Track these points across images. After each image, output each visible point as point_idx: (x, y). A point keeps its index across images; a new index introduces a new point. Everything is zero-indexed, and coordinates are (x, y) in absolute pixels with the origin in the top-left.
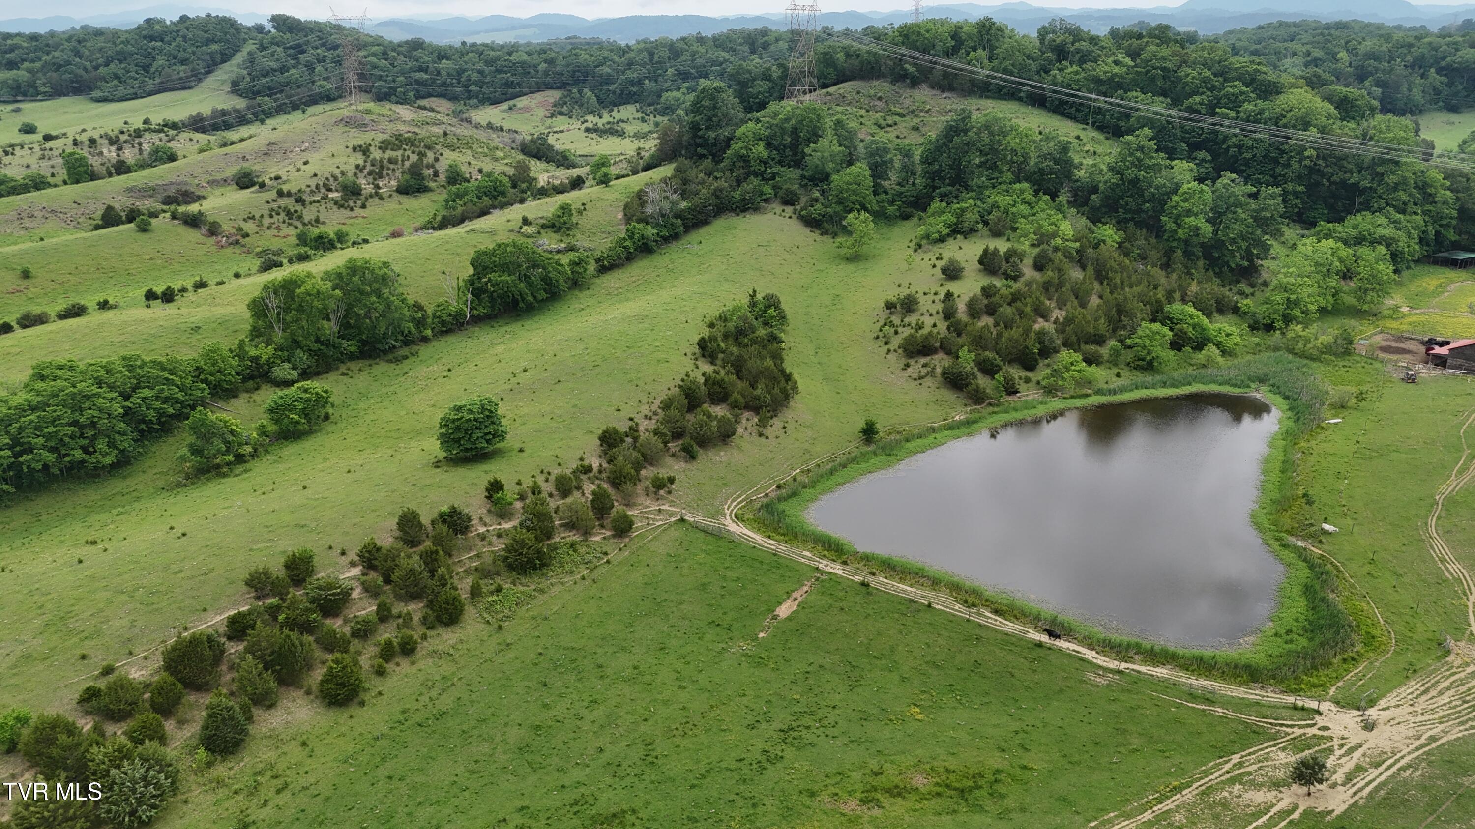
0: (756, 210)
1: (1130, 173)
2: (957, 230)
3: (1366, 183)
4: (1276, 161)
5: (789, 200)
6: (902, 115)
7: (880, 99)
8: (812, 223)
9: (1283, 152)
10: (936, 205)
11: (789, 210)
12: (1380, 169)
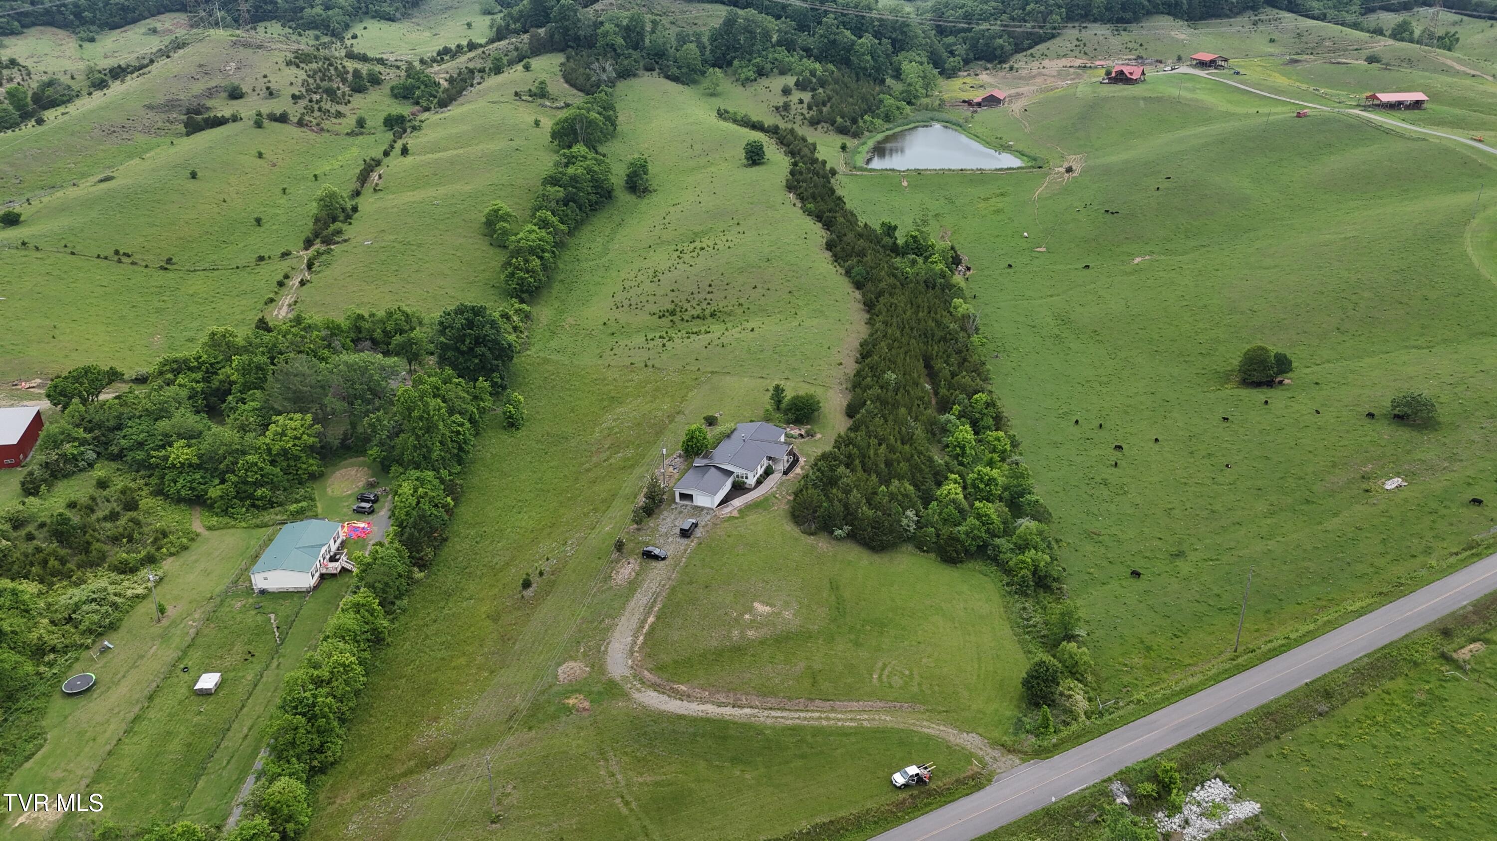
0: (635, 75)
1: (832, 37)
2: (761, 73)
3: (900, 37)
4: (860, 29)
5: (649, 69)
6: (660, 16)
7: (644, 6)
8: (675, 79)
9: (862, 24)
10: (736, 63)
11: (655, 73)
12: (905, 29)
